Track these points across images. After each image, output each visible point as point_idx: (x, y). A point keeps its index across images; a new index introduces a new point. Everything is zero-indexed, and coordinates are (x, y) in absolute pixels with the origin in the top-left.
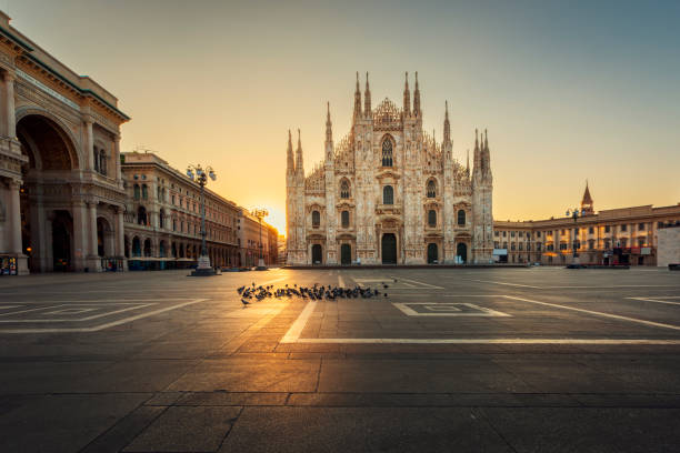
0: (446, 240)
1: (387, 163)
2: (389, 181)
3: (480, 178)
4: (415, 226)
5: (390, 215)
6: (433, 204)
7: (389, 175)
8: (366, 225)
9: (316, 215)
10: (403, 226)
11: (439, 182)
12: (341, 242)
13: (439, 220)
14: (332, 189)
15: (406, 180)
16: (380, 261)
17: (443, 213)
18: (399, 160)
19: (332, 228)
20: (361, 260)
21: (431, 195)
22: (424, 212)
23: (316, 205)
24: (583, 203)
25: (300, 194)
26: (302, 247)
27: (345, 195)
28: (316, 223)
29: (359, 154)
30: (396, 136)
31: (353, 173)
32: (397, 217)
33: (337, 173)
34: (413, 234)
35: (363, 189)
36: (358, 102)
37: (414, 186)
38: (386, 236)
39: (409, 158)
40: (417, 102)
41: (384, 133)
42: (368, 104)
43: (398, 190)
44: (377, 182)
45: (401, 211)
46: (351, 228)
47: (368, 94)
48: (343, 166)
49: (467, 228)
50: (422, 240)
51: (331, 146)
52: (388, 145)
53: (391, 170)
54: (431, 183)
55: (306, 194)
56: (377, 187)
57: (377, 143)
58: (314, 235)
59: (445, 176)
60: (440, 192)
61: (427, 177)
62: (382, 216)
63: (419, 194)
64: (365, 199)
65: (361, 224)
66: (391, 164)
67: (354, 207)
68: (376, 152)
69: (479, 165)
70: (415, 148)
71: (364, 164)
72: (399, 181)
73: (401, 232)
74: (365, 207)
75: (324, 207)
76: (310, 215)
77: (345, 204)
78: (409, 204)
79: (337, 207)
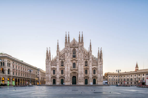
0: (90, 78)
2: (74, 61)
3: (99, 61)
4: (81, 74)
5: (74, 71)
6: (87, 68)
7: (74, 60)
8: (68, 74)
10: (78, 74)
11: (88, 62)
12: (61, 78)
13: (88, 72)
14: (58, 64)
15: (79, 61)
16: (71, 84)
17: (89, 70)
18: (77, 56)
19: (58, 75)
20: (66, 84)
21: (86, 65)
22: (84, 70)
23: (54, 68)
25: (50, 65)
26: (50, 80)
27: (62, 65)
28: (54, 73)
29: (66, 54)
30: (77, 49)
31: (64, 59)
32: (76, 71)
33: (60, 59)
34: (81, 76)
35: (67, 64)
36: (66, 40)
37: (81, 63)
38: (73, 77)
39: (80, 55)
40: (82, 40)
41: (73, 48)
42: (69, 40)
43: (77, 64)
45: (77, 70)
47: (69, 38)
48: (62, 57)
49: (96, 75)
50: (83, 78)
52: (74, 52)
53: (75, 59)
54: (86, 62)
56: (71, 63)
57: (71, 51)
58: (53, 76)
59: (90, 60)
60: (88, 65)
61: (85, 61)
62: (72, 71)
63: (82, 65)
64: (67, 66)
65: (66, 73)
66: (75, 57)
67: (64, 69)
68: (71, 53)
69: (99, 57)
70: (81, 52)
71: (67, 57)
72: (77, 62)
73: (77, 76)
74: (67, 69)
75: (56, 69)
76: (53, 71)
77: (62, 68)
78: (80, 68)
79: (60, 69)
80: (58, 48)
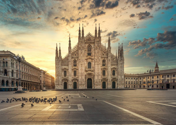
0: (109, 80)
1: (89, 54)
2: (90, 60)
3: (120, 59)
5: (90, 72)
6: (104, 68)
7: (90, 58)
8: (82, 75)
9: (65, 72)
10: (94, 76)
11: (107, 61)
12: (73, 81)
13: (106, 74)
14: (71, 63)
15: (95, 60)
16: (86, 88)
17: (108, 71)
18: (93, 53)
19: (70, 77)
20: (80, 87)
21: (104, 65)
22: (101, 71)
23: (65, 69)
25: (60, 65)
26: (60, 83)
27: (75, 65)
28: (65, 75)
29: (80, 51)
30: (92, 45)
31: (78, 58)
32: (92, 73)
33: (72, 58)
34: (98, 78)
35: (81, 63)
36: (80, 34)
37: (98, 62)
38: (88, 79)
39: (96, 53)
40: (99, 34)
41: (88, 44)
42: (83, 34)
43: (93, 64)
44: (86, 61)
45: (93, 71)
46: (77, 77)
47: (83, 31)
48: (74, 55)
49: (115, 76)
50: (101, 81)
51: (71, 49)
52: (89, 48)
53: (90, 57)
54: (104, 61)
55: (62, 65)
56: (86, 63)
57: (86, 48)
58: (64, 79)
59: (108, 59)
60: (107, 64)
61: (102, 59)
62: (87, 72)
63: (100, 65)
64: (82, 66)
65: (80, 75)
66: (91, 55)
67: (78, 69)
68: (85, 51)
69: (120, 55)
70: (99, 49)
71: (81, 55)
72: (93, 60)
73: (94, 78)
74: (82, 70)
75: (68, 69)
76: (63, 72)
77: (75, 68)
78: (96, 68)
79: (72, 69)
80: (70, 44)
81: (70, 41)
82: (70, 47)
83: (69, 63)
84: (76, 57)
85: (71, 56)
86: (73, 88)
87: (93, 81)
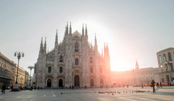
0: (97, 78)
1: (77, 51)
2: (77, 57)
5: (77, 69)
6: (92, 65)
7: (77, 55)
8: (69, 72)
9: (50, 69)
10: (82, 72)
11: (94, 58)
12: (59, 78)
13: (94, 71)
14: (57, 59)
15: (83, 57)
17: (95, 68)
18: (81, 50)
19: (55, 73)
20: (67, 85)
21: (91, 62)
22: (89, 68)
23: (50, 64)
24: (136, 66)
25: (44, 60)
26: (43, 80)
27: (61, 61)
28: (50, 71)
29: (67, 47)
30: (80, 42)
31: (65, 53)
32: (80, 69)
33: (59, 53)
34: (86, 76)
35: (68, 59)
36: (67, 30)
37: (86, 59)
38: (76, 76)
39: (84, 50)
40: (86, 32)
41: (76, 41)
42: (71, 31)
43: (80, 60)
44: (73, 57)
47: (71, 28)
48: (61, 51)
49: (103, 74)
50: (89, 78)
51: (57, 44)
52: (77, 45)
53: (78, 53)
54: (91, 58)
55: (46, 60)
56: (73, 59)
57: (73, 44)
58: (48, 76)
59: (96, 56)
60: (94, 61)
61: (90, 56)
62: (75, 69)
63: (87, 62)
64: (68, 63)
65: (67, 72)
66: (78, 51)
67: (64, 65)
68: (73, 47)
70: (86, 46)
71: (69, 51)
72: (81, 57)
73: (81, 75)
74: (69, 66)
75: (53, 65)
76: (48, 68)
77: (61, 64)
78: (84, 65)
79: (58, 65)
80: (57, 39)
81: (57, 36)
82: (56, 42)
83: (55, 58)
84: (63, 52)
85: (57, 51)
86: (58, 87)
87: (81, 79)
